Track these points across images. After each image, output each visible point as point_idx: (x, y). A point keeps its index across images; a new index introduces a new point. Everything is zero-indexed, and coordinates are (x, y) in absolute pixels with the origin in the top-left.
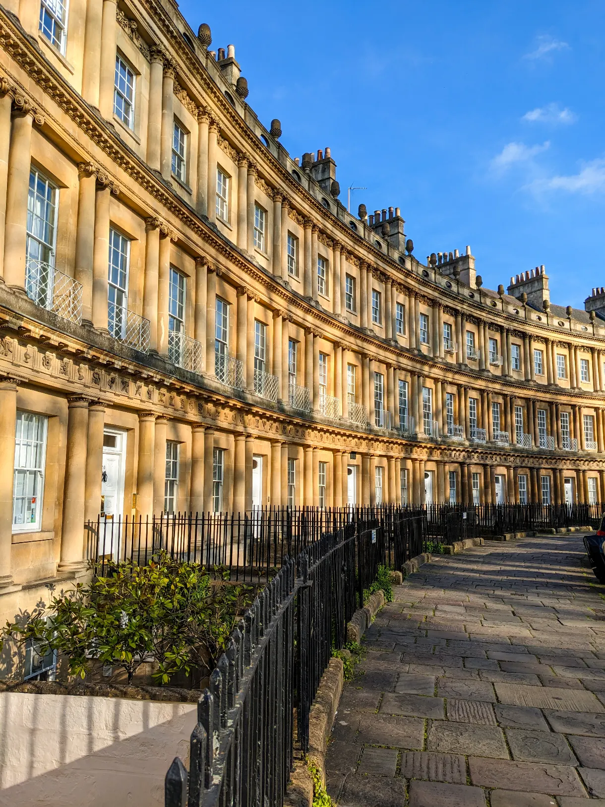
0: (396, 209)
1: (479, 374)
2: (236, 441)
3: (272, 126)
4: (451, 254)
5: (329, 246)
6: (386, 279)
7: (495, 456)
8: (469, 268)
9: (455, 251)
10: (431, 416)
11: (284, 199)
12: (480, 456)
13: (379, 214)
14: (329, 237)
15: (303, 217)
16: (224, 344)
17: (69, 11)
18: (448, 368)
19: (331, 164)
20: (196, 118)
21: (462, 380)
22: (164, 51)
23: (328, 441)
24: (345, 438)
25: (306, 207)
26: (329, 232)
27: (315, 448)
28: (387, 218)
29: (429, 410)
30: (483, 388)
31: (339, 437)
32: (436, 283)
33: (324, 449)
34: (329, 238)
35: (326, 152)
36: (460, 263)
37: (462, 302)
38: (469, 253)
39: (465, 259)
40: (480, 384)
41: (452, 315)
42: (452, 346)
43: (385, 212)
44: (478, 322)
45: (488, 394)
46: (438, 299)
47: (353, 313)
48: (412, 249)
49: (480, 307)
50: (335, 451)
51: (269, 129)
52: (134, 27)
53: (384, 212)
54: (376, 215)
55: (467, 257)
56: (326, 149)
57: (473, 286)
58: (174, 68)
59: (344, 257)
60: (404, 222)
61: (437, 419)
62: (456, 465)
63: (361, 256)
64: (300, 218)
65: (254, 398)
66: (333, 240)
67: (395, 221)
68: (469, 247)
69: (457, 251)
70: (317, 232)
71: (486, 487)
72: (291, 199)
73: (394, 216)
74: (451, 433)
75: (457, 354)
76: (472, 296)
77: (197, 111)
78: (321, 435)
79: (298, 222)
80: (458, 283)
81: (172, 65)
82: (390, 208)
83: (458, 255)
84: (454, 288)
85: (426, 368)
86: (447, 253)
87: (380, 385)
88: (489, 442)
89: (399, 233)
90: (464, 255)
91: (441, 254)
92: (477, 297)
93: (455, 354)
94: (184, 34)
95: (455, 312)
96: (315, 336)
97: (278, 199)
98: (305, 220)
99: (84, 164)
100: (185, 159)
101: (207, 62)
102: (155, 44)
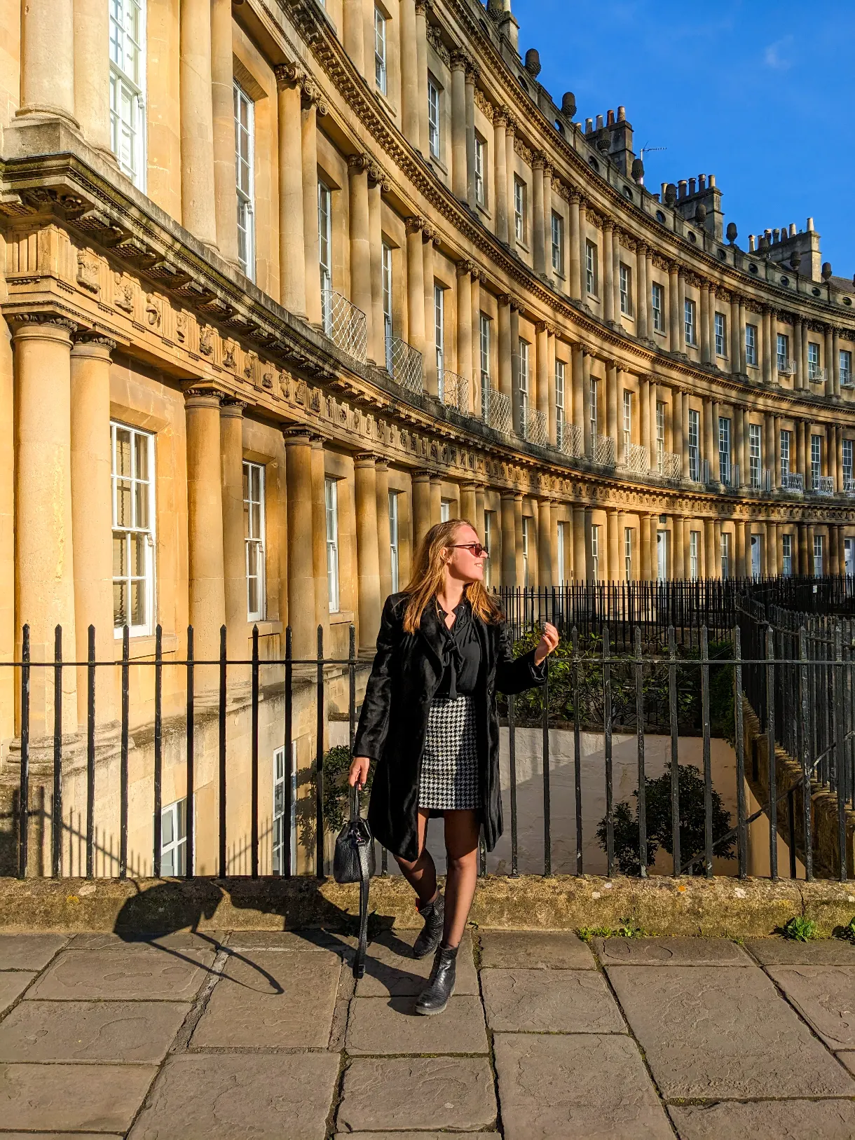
0: (710, 177)
1: (826, 402)
2: (540, 507)
3: (564, 102)
4: (784, 231)
5: (631, 248)
6: (701, 282)
7: (845, 513)
8: (811, 251)
9: (791, 226)
10: (759, 463)
11: (582, 198)
12: (825, 513)
13: (685, 185)
14: (632, 237)
15: (602, 217)
16: (524, 393)
17: (386, 40)
18: (782, 395)
19: (627, 130)
20: (492, 121)
21: (801, 411)
22: (466, 54)
23: (635, 503)
24: (655, 497)
25: (603, 202)
26: (633, 231)
27: (620, 511)
28: (697, 190)
29: (757, 455)
30: (829, 420)
31: (647, 496)
32: (767, 280)
33: (631, 512)
34: (631, 239)
35: (619, 113)
36: (799, 243)
37: (803, 303)
38: (812, 228)
39: (806, 237)
40: (825, 416)
41: (789, 323)
42: (788, 366)
43: (694, 182)
44: (824, 329)
45: (837, 429)
46: (771, 303)
47: (662, 333)
48: (736, 235)
49: (828, 307)
50: (642, 514)
51: (560, 107)
52: (438, 35)
53: (692, 182)
54: (680, 186)
55: (809, 234)
56: (619, 108)
57: (817, 276)
58: (475, 71)
59: (650, 261)
60: (721, 195)
61: (767, 468)
62: (791, 525)
63: (671, 256)
64: (598, 218)
65: (558, 455)
66: (636, 239)
67: (707, 194)
68: (811, 220)
69: (794, 226)
70: (618, 234)
71: (832, 554)
72: (590, 198)
73: (707, 187)
74: (785, 484)
75: (796, 377)
76: (817, 292)
77: (493, 113)
78: (627, 495)
79: (596, 224)
80: (797, 276)
81: (472, 69)
82: (700, 176)
83: (795, 232)
84: (793, 284)
85: (751, 398)
86: (779, 230)
87: (695, 426)
88: (838, 493)
89: (714, 211)
90: (804, 231)
91: (770, 231)
92: (824, 294)
93: (792, 377)
94: (480, 20)
95: (792, 318)
96: (618, 371)
97: (575, 201)
98: (602, 220)
99: (412, 218)
100: (481, 175)
101: (501, 46)
102: (456, 47)
